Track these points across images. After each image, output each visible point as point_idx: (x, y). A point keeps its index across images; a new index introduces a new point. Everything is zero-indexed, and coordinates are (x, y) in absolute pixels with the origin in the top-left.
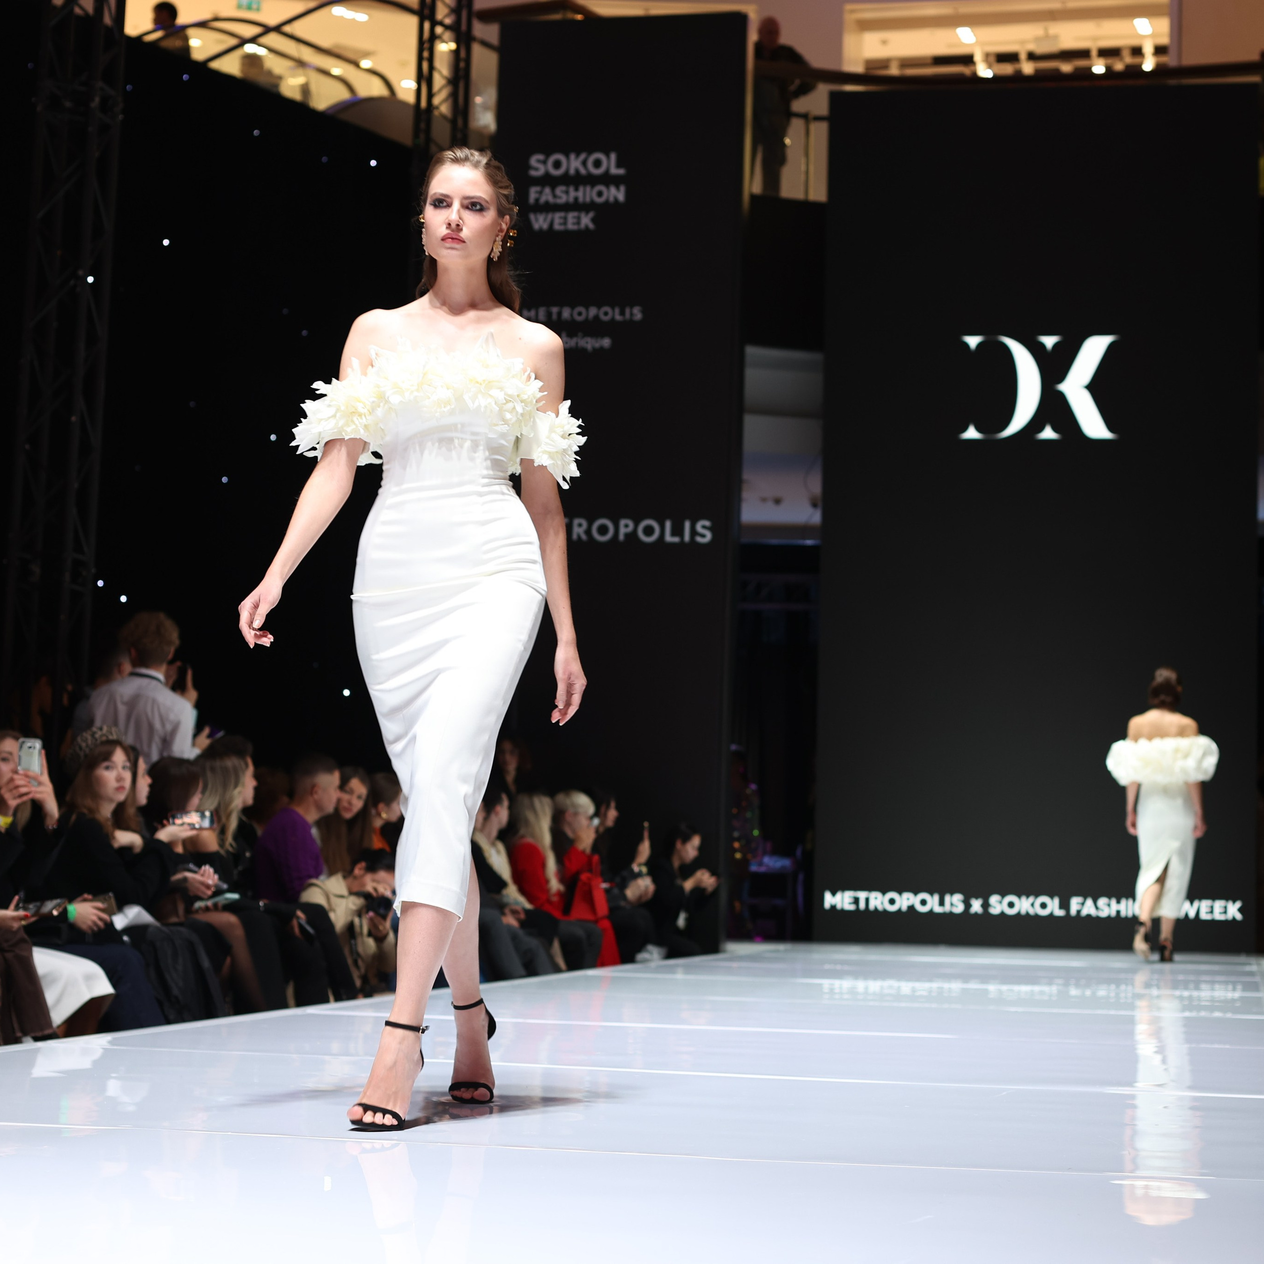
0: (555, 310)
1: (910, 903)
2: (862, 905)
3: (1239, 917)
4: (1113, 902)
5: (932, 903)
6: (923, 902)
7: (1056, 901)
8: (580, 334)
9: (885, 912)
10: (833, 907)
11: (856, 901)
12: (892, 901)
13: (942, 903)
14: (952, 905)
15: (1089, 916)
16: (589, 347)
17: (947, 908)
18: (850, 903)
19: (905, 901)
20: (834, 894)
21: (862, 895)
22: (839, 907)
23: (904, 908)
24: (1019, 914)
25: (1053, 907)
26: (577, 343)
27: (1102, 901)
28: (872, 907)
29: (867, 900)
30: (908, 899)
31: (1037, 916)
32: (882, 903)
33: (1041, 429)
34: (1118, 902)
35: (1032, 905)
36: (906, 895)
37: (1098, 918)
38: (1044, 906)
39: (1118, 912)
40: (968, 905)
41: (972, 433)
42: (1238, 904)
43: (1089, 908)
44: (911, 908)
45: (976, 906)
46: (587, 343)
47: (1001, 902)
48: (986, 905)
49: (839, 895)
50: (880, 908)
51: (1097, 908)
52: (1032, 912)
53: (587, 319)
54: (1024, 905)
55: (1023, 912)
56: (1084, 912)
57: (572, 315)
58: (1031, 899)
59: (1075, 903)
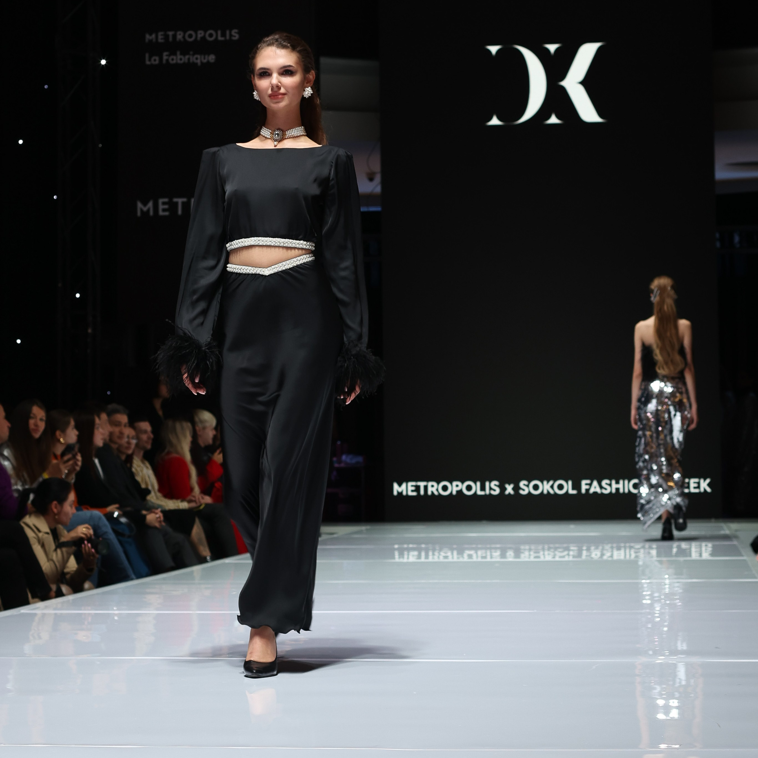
0: (171, 33)
1: (459, 489)
2: (422, 492)
3: (709, 490)
4: (613, 482)
5: (476, 488)
6: (469, 488)
7: (570, 483)
8: (191, 53)
9: (440, 495)
10: (400, 494)
11: (417, 488)
12: (445, 488)
13: (483, 488)
14: (491, 489)
15: (595, 493)
16: (199, 61)
17: (487, 492)
18: (412, 491)
19: (455, 487)
20: (400, 485)
21: (422, 484)
22: (404, 493)
23: (454, 493)
24: (542, 492)
25: (568, 487)
26: (189, 59)
27: (605, 482)
28: (429, 493)
29: (426, 487)
30: (457, 486)
31: (556, 494)
32: (437, 490)
33: (549, 117)
34: (617, 483)
35: (552, 487)
36: (455, 483)
37: (602, 494)
38: (561, 487)
39: (618, 489)
40: (503, 489)
41: (495, 121)
42: (708, 481)
43: (595, 488)
44: (460, 492)
45: (509, 489)
46: (197, 59)
47: (528, 486)
48: (517, 488)
49: (404, 485)
50: (436, 493)
51: (601, 487)
52: (552, 492)
53: (196, 39)
54: (546, 487)
55: (545, 492)
56: (592, 491)
57: (184, 37)
58: (551, 483)
59: (584, 485)
